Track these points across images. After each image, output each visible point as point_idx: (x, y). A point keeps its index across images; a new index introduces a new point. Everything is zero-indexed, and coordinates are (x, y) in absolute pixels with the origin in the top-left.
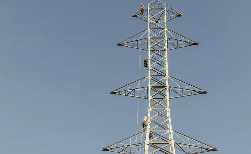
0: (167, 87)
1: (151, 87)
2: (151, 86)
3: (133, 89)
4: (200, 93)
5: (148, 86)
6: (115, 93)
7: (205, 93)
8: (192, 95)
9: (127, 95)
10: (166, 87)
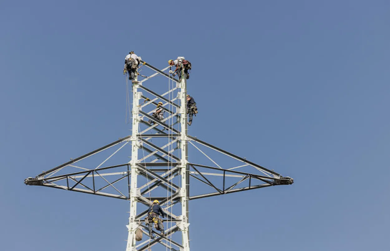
0: (181, 166)
1: (137, 164)
2: (139, 162)
3: (89, 172)
4: (274, 184)
5: (131, 162)
6: (39, 183)
7: (285, 182)
8: (250, 189)
9: (71, 190)
10: (180, 164)
